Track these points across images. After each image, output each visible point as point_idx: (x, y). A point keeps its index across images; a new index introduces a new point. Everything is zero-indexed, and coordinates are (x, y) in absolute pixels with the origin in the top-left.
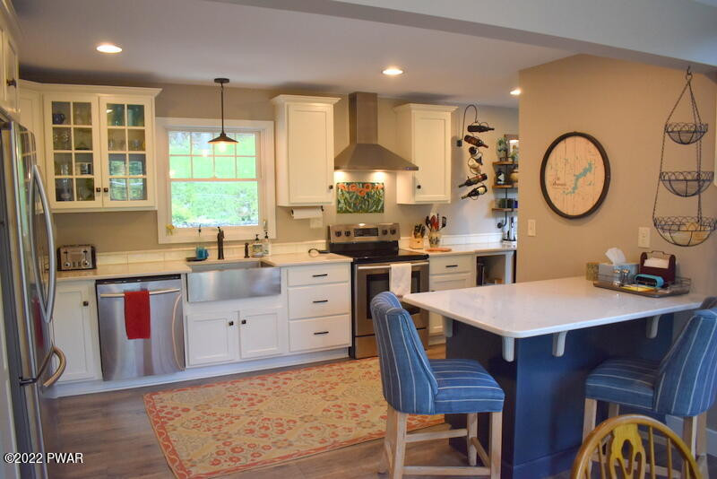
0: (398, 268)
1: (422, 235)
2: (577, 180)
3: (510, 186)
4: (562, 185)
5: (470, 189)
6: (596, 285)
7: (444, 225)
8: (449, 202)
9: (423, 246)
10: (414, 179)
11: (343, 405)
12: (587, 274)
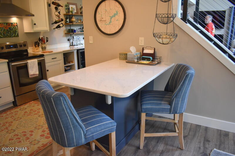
0: (31, 62)
1: (39, 46)
2: (111, 18)
3: (72, 24)
4: (104, 21)
5: (56, 25)
6: (127, 62)
7: (47, 41)
8: (49, 31)
9: (39, 51)
10: (32, 21)
11: (19, 134)
12: (120, 58)
